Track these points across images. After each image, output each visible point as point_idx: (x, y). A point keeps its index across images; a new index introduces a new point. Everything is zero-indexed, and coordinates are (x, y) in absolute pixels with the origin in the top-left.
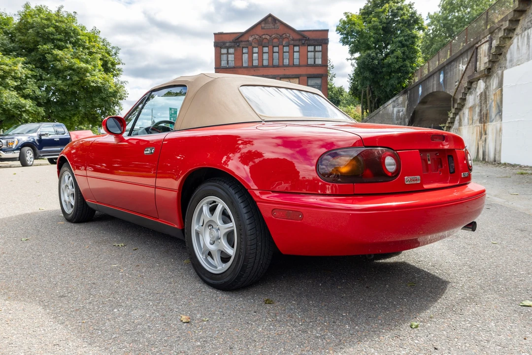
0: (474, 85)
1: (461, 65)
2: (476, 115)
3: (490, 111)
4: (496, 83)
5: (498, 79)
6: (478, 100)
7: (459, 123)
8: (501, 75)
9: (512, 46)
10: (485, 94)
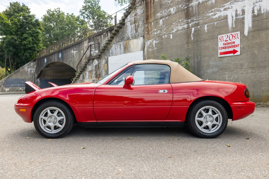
0: (91, 61)
1: (72, 51)
2: (94, 75)
3: (101, 73)
4: (104, 62)
5: (105, 60)
6: (94, 68)
7: (83, 77)
8: (107, 59)
9: (112, 47)
10: (98, 66)
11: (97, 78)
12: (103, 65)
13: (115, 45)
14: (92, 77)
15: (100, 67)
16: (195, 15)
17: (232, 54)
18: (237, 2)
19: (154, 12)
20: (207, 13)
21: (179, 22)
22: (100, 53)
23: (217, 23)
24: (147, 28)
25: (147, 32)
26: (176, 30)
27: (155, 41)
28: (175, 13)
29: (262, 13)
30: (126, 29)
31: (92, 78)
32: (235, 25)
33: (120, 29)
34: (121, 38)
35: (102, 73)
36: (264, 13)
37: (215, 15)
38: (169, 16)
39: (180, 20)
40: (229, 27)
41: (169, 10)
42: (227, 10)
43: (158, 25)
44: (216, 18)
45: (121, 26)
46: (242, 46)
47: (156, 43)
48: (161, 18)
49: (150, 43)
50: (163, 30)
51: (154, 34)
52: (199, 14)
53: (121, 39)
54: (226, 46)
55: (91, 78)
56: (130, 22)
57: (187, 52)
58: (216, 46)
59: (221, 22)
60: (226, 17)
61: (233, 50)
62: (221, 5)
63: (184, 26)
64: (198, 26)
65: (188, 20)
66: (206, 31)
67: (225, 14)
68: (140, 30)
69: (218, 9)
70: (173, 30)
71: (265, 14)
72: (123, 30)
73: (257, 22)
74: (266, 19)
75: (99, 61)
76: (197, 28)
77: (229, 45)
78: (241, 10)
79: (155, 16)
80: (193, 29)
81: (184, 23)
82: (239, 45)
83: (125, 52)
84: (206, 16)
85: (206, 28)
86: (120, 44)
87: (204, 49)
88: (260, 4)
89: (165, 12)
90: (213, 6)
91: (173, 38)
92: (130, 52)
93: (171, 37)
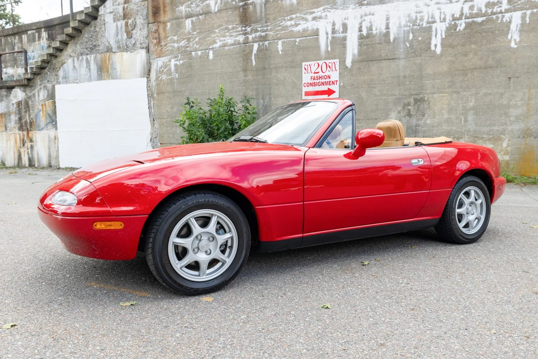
0: (3, 92)
2: (13, 123)
3: (36, 121)
4: (43, 95)
5: (46, 91)
6: (13, 108)
8: (52, 89)
9: (65, 65)
10: (27, 103)
11: (22, 131)
12: (41, 103)
13: (74, 61)
14: (8, 129)
15: (31, 106)
16: (260, 20)
17: (326, 96)
18: (335, 8)
19: (172, 2)
20: (282, 19)
21: (227, 28)
22: (31, 76)
23: (300, 40)
24: (156, 33)
25: (155, 41)
26: (221, 43)
27: (175, 61)
28: (218, 11)
29: (374, 34)
30: (101, 28)
31: (8, 131)
32: (331, 47)
33: (85, 26)
34: (88, 46)
35: (38, 121)
36: (376, 34)
37: (297, 26)
38: (205, 14)
39: (229, 25)
40: (320, 50)
41: (207, 4)
42: (318, 20)
43: (182, 29)
44: (299, 32)
45: (88, 20)
46: (342, 84)
47: (176, 64)
48: (188, 17)
49: (163, 63)
50: (192, 41)
51: (172, 46)
52: (267, 19)
53: (89, 49)
54: (316, 81)
55: (6, 129)
56: (112, 15)
57: (244, 88)
58: (298, 81)
59: (308, 39)
60: (316, 33)
61: (327, 89)
62: (308, 9)
63: (238, 38)
64: (266, 41)
65: (245, 27)
66: (280, 53)
67: (315, 28)
68: (140, 34)
69: (302, 16)
70: (215, 42)
71: (378, 36)
72: (92, 29)
73: (365, 47)
74: (379, 44)
75: (27, 93)
76: (263, 45)
77: (321, 81)
78: (341, 24)
79: (173, 11)
80: (256, 46)
81: (237, 31)
82: (338, 82)
83: (100, 77)
84: (281, 26)
85: (280, 47)
86: (87, 59)
87: (277, 84)
88: (371, 19)
89: (198, 6)
90: (292, 10)
91: (214, 59)
92: (114, 77)
93: (211, 56)
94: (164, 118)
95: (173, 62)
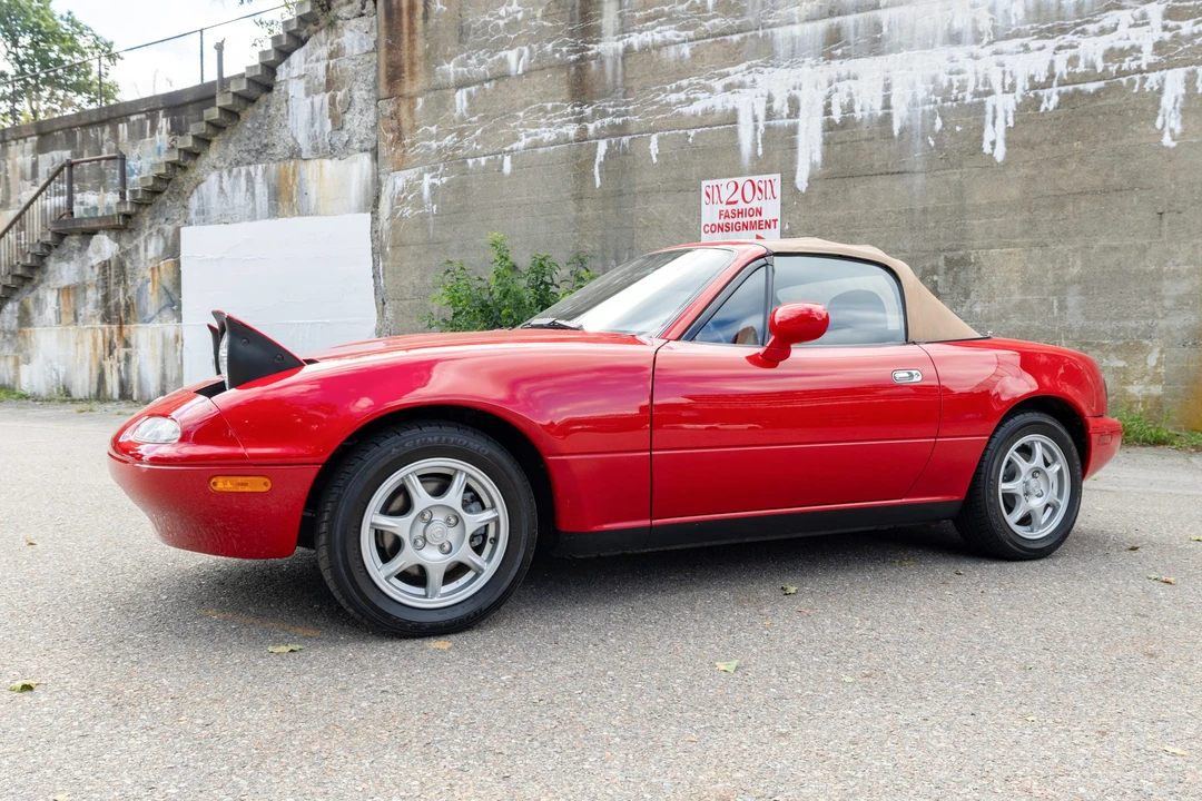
0: (73, 242)
2: (90, 306)
3: (139, 300)
4: (156, 249)
5: (162, 241)
6: (93, 276)
7: (19, 318)
8: (174, 235)
9: (203, 186)
10: (121, 265)
11: (109, 323)
12: (150, 265)
13: (221, 177)
14: (80, 318)
15: (128, 271)
16: (613, 92)
18: (772, 66)
19: (427, 55)
20: (659, 90)
21: (542, 109)
22: (132, 208)
23: (697, 133)
24: (392, 118)
25: (391, 136)
26: (529, 140)
27: (432, 178)
28: (525, 72)
29: (858, 120)
30: (279, 110)
31: (80, 323)
32: (763, 147)
33: (247, 106)
34: (251, 147)
35: (143, 302)
36: (862, 119)
37: (692, 104)
38: (496, 79)
39: (547, 102)
40: (740, 154)
41: (500, 59)
42: (736, 90)
43: (447, 110)
44: (695, 115)
45: (254, 92)
46: (787, 227)
47: (434, 184)
48: (460, 85)
49: (407, 181)
50: (468, 136)
51: (425, 146)
52: (627, 88)
53: (254, 153)
54: (731, 221)
55: (76, 320)
56: (302, 83)
57: (576, 234)
58: (693, 220)
59: (714, 131)
60: (732, 118)
61: (754, 238)
62: (715, 68)
63: (564, 130)
64: (624, 135)
65: (581, 106)
66: (655, 160)
67: (730, 107)
68: (359, 122)
69: (703, 81)
70: (516, 139)
71: (865, 123)
72: (262, 111)
73: (838, 147)
74: (867, 140)
75: (123, 244)
76: (618, 143)
77: (741, 220)
78: (785, 99)
79: (430, 72)
80: (602, 146)
81: (562, 116)
82: (778, 223)
83: (274, 211)
84: (656, 103)
85: (654, 148)
86: (248, 174)
87: (646, 227)
88: (850, 88)
89: (481, 62)
90: (681, 70)
91: (513, 173)
92: (303, 212)
93: (507, 167)
94: (406, 299)
95: (427, 180)
